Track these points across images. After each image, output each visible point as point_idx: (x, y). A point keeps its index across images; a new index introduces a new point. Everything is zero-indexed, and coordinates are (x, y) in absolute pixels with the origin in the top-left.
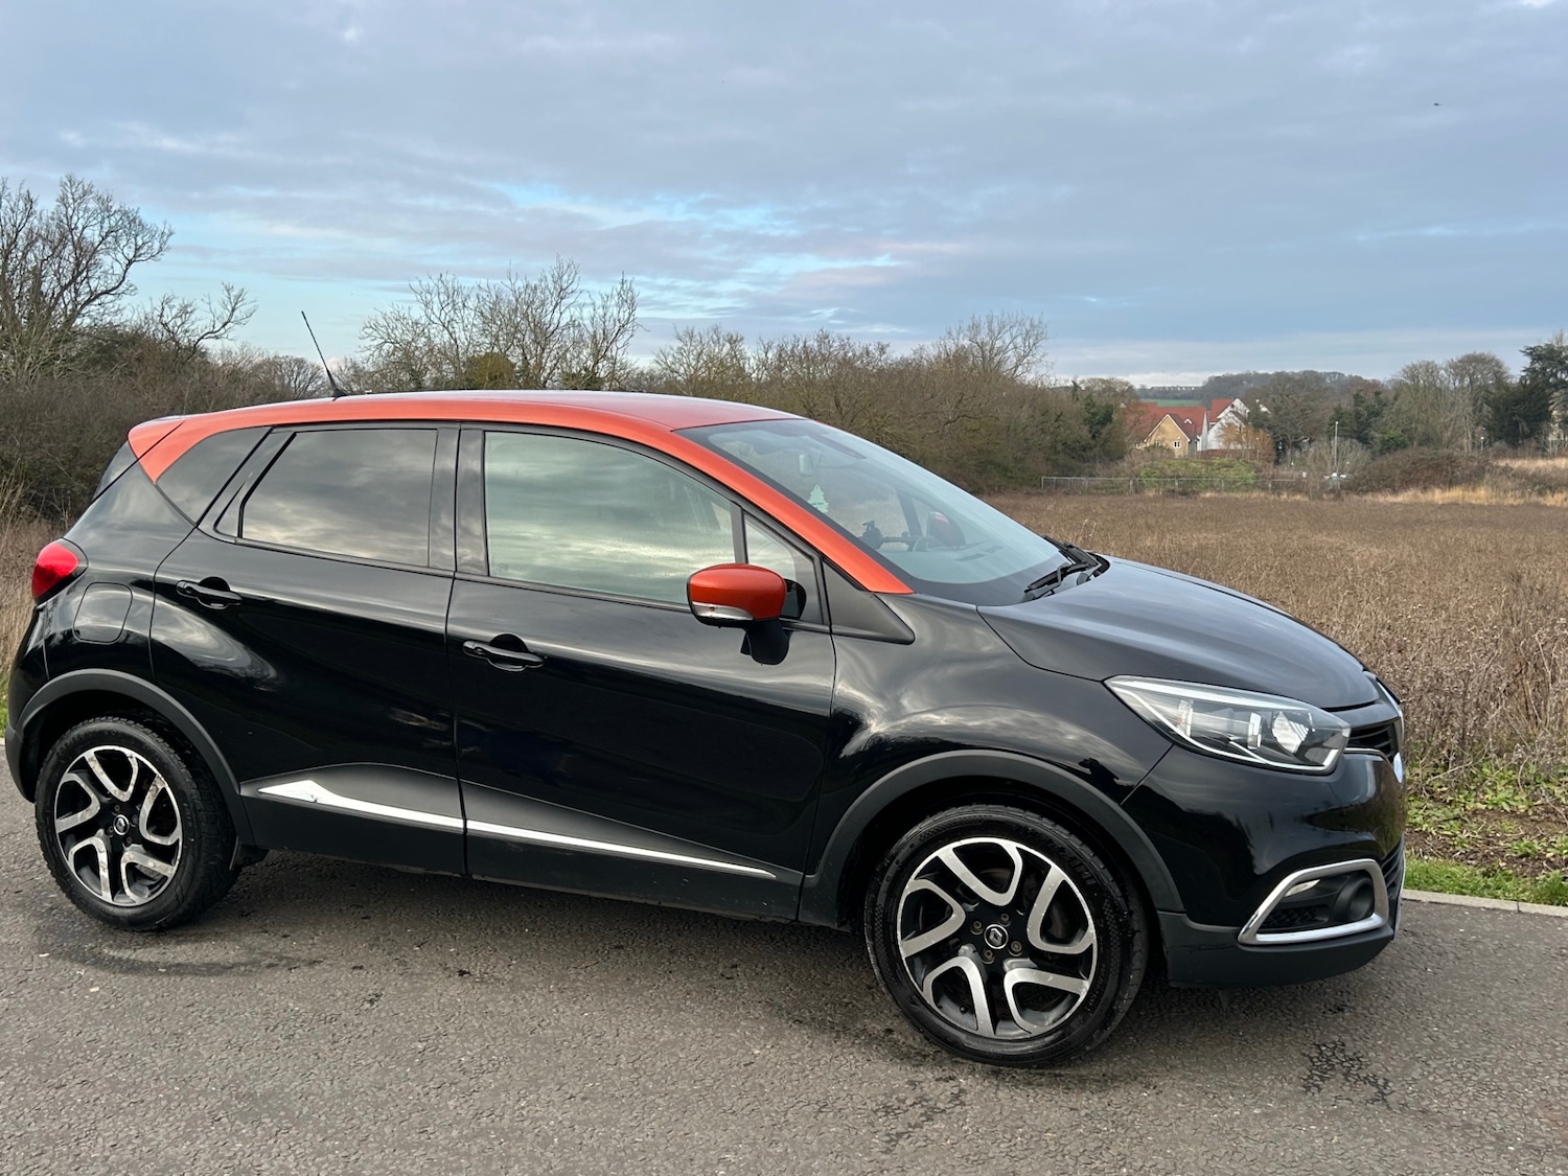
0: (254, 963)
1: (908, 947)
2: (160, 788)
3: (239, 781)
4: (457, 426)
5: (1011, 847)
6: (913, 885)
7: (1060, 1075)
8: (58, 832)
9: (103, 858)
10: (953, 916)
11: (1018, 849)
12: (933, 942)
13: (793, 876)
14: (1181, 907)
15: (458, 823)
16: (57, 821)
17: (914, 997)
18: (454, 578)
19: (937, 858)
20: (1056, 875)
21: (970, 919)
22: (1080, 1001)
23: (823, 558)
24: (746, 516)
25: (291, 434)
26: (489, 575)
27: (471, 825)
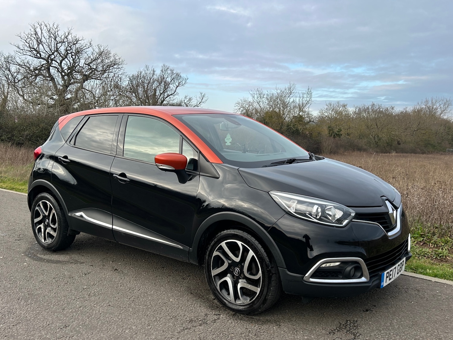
0: (68, 262)
1: (214, 272)
2: (53, 212)
3: (69, 211)
4: (123, 114)
5: (240, 243)
6: (215, 253)
7: (253, 318)
8: (35, 223)
9: (43, 230)
10: (225, 264)
11: (241, 244)
12: (220, 272)
13: (187, 248)
14: (285, 267)
15: (110, 226)
16: (35, 220)
17: (215, 288)
18: (115, 157)
19: (221, 245)
20: (251, 253)
21: (230, 266)
22: (257, 294)
23: (200, 152)
24: (183, 140)
25: (88, 117)
26: (123, 156)
27: (114, 227)
